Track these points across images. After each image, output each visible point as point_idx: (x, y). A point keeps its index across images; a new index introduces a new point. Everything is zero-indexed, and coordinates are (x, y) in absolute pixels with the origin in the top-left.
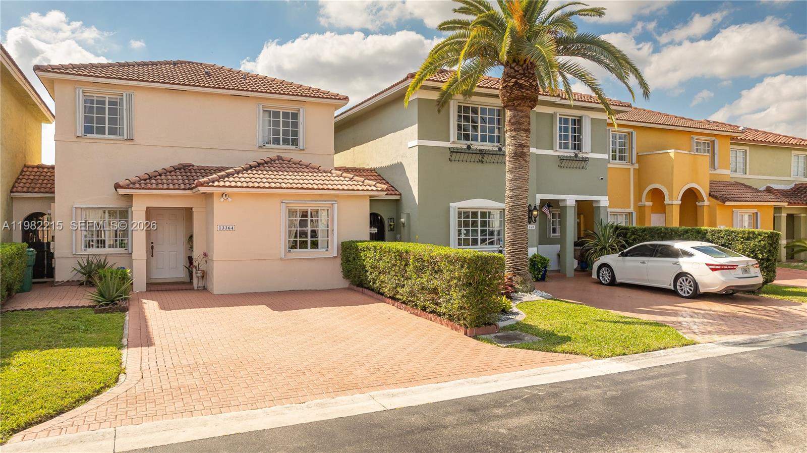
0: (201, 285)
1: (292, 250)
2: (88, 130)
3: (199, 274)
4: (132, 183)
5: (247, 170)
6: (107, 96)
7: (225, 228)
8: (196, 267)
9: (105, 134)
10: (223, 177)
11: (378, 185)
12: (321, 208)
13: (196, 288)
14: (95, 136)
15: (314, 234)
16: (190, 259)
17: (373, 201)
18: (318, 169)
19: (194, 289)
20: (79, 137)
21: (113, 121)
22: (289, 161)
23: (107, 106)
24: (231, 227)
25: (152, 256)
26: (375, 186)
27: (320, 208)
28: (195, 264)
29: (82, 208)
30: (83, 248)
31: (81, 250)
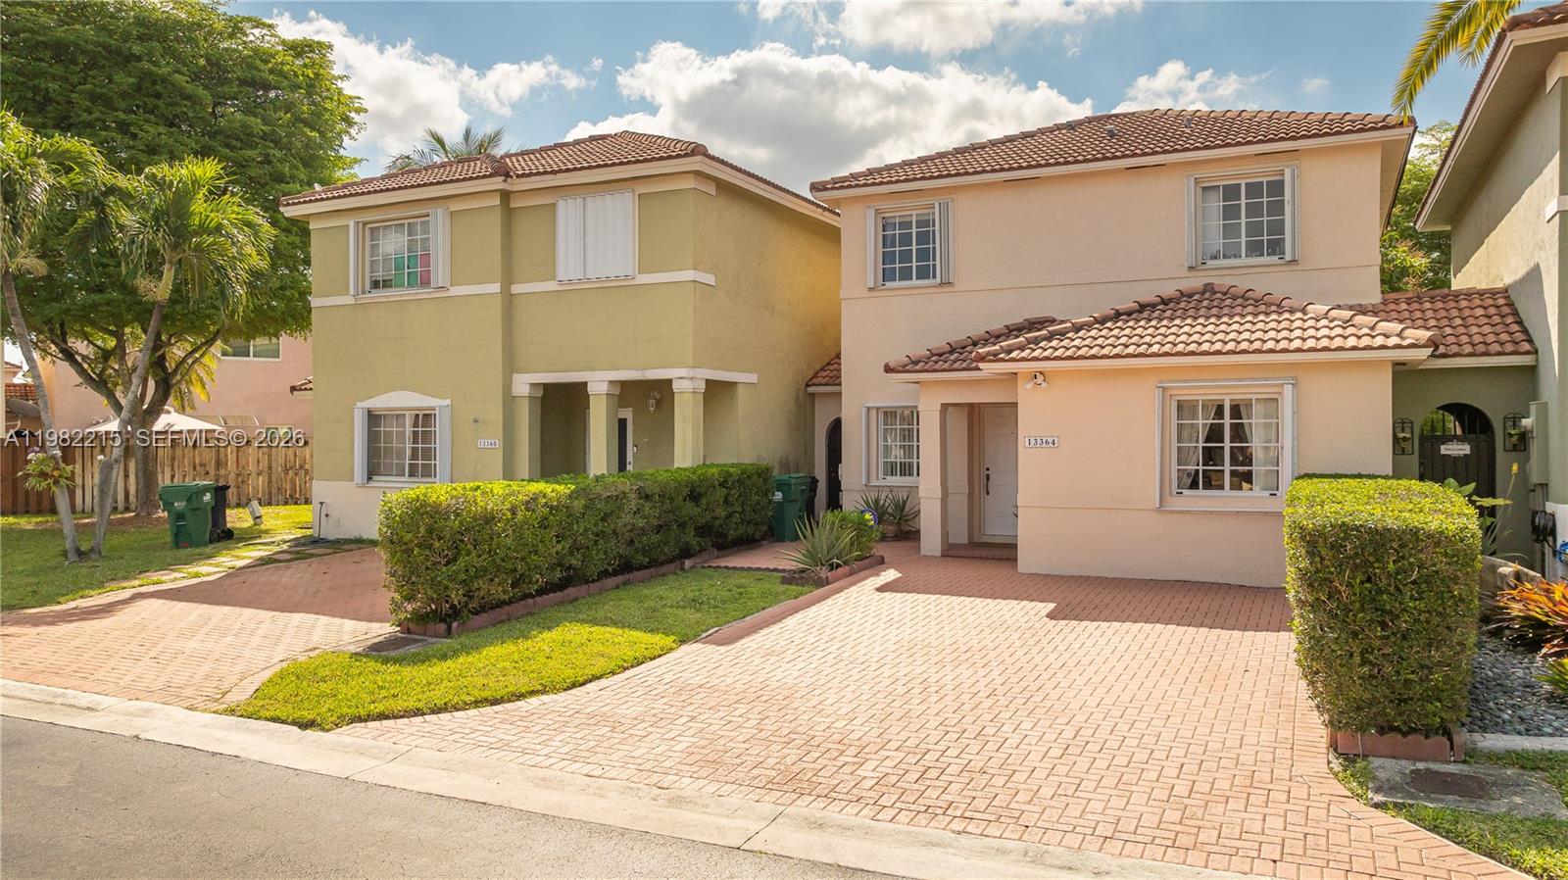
1: (1186, 492)
2: (887, 276)
4: (912, 362)
5: (1103, 321)
6: (914, 213)
7: (1039, 442)
9: (911, 279)
10: (1036, 341)
11: (1408, 332)
12: (1259, 396)
14: (897, 284)
15: (1242, 457)
17: (1404, 375)
18: (1278, 306)
20: (871, 289)
21: (924, 255)
22: (1225, 294)
23: (914, 230)
24: (1050, 440)
25: (988, 493)
26: (1399, 335)
27: (1254, 397)
29: (878, 409)
30: (881, 476)
31: (878, 479)
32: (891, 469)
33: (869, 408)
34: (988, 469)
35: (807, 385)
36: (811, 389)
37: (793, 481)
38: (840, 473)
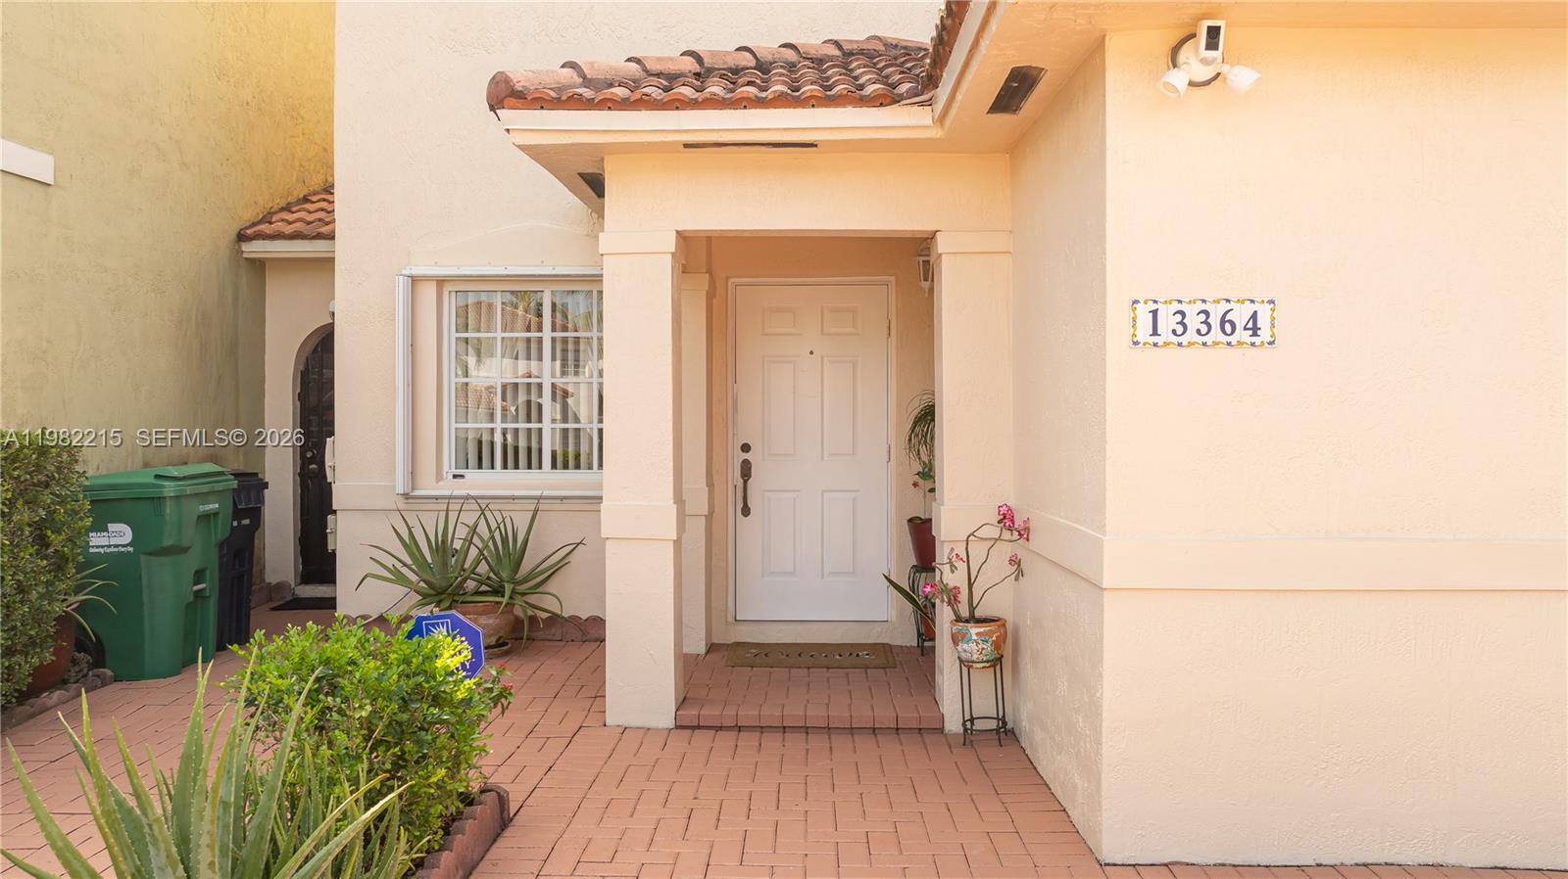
0: (984, 704)
3: (976, 643)
4: (587, 82)
7: (1194, 321)
8: (953, 598)
13: (953, 724)
16: (922, 534)
19: (941, 730)
24: (1241, 316)
25: (746, 511)
28: (951, 576)
29: (441, 282)
30: (449, 466)
31: (439, 477)
32: (480, 454)
33: (414, 280)
34: (746, 448)
35: (242, 237)
36: (255, 249)
37: (169, 489)
38: (328, 463)
